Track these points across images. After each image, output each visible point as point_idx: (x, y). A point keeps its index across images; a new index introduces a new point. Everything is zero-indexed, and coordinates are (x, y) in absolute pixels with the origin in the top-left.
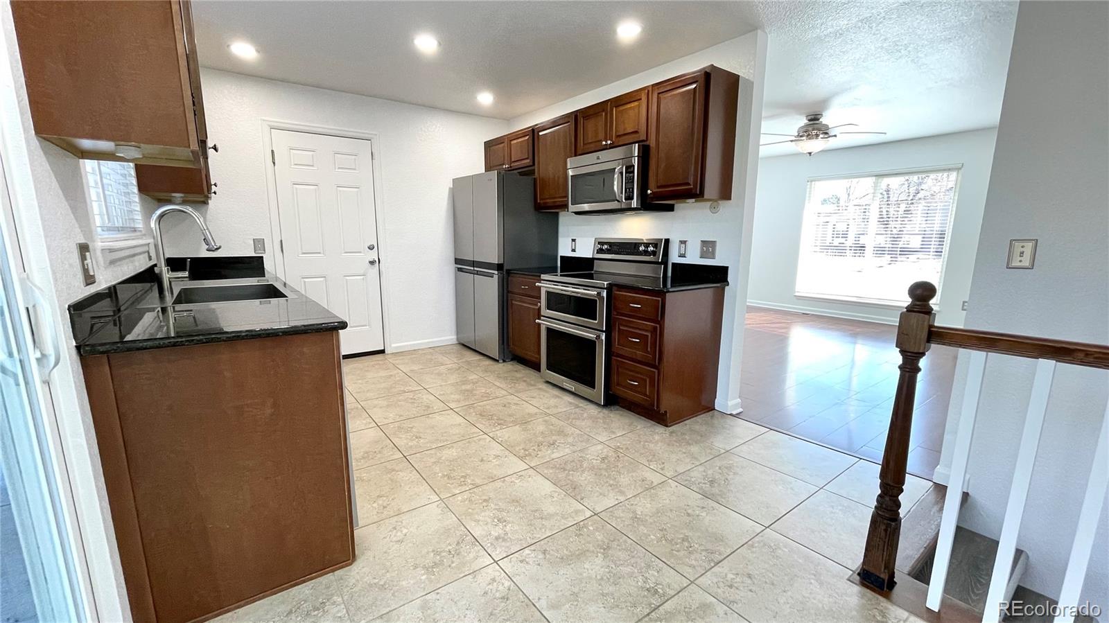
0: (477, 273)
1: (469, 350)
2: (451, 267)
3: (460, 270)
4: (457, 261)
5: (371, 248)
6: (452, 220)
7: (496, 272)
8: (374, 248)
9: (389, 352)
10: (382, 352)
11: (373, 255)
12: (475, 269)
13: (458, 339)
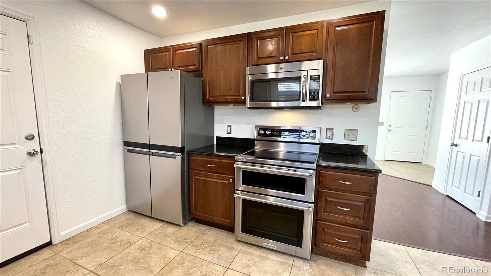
0: (153, 154)
1: (144, 217)
2: (120, 149)
3: (129, 151)
4: (126, 144)
5: (30, 138)
6: (119, 109)
7: (180, 154)
8: (34, 137)
9: (57, 242)
10: (50, 244)
11: (34, 145)
12: (151, 151)
13: (127, 207)
